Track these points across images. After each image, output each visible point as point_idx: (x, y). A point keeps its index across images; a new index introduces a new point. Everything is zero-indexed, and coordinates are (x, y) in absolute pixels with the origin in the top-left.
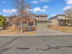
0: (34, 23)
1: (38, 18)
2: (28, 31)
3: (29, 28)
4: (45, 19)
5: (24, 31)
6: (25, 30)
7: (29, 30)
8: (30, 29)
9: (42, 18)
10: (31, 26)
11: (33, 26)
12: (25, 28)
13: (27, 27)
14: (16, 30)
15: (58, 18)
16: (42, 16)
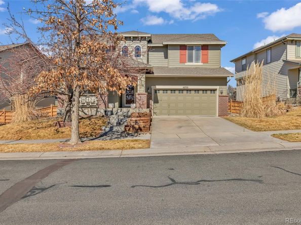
0: (141, 89)
1: (166, 57)
2: (105, 134)
3: (114, 120)
4: (205, 61)
5: (85, 134)
6: (88, 129)
7: (111, 128)
8: (119, 124)
9: (191, 60)
10: (121, 106)
11: (133, 109)
12: (90, 118)
13: (102, 111)
14: (42, 133)
15: (283, 58)
16: (191, 48)
